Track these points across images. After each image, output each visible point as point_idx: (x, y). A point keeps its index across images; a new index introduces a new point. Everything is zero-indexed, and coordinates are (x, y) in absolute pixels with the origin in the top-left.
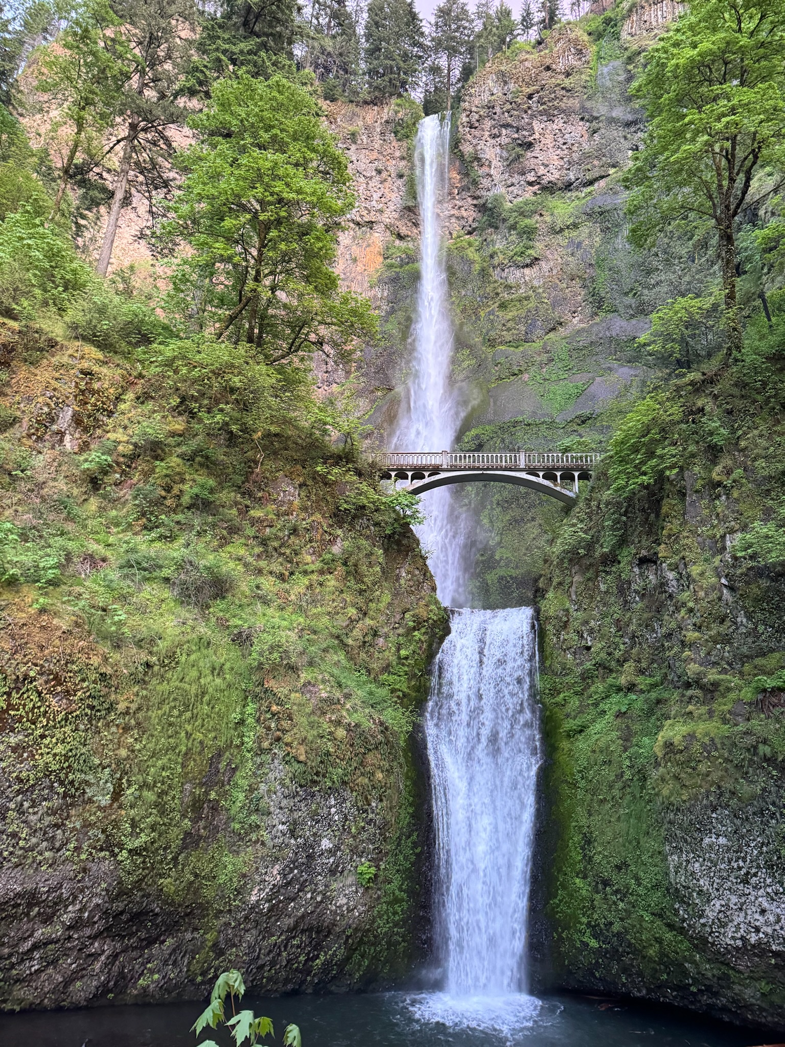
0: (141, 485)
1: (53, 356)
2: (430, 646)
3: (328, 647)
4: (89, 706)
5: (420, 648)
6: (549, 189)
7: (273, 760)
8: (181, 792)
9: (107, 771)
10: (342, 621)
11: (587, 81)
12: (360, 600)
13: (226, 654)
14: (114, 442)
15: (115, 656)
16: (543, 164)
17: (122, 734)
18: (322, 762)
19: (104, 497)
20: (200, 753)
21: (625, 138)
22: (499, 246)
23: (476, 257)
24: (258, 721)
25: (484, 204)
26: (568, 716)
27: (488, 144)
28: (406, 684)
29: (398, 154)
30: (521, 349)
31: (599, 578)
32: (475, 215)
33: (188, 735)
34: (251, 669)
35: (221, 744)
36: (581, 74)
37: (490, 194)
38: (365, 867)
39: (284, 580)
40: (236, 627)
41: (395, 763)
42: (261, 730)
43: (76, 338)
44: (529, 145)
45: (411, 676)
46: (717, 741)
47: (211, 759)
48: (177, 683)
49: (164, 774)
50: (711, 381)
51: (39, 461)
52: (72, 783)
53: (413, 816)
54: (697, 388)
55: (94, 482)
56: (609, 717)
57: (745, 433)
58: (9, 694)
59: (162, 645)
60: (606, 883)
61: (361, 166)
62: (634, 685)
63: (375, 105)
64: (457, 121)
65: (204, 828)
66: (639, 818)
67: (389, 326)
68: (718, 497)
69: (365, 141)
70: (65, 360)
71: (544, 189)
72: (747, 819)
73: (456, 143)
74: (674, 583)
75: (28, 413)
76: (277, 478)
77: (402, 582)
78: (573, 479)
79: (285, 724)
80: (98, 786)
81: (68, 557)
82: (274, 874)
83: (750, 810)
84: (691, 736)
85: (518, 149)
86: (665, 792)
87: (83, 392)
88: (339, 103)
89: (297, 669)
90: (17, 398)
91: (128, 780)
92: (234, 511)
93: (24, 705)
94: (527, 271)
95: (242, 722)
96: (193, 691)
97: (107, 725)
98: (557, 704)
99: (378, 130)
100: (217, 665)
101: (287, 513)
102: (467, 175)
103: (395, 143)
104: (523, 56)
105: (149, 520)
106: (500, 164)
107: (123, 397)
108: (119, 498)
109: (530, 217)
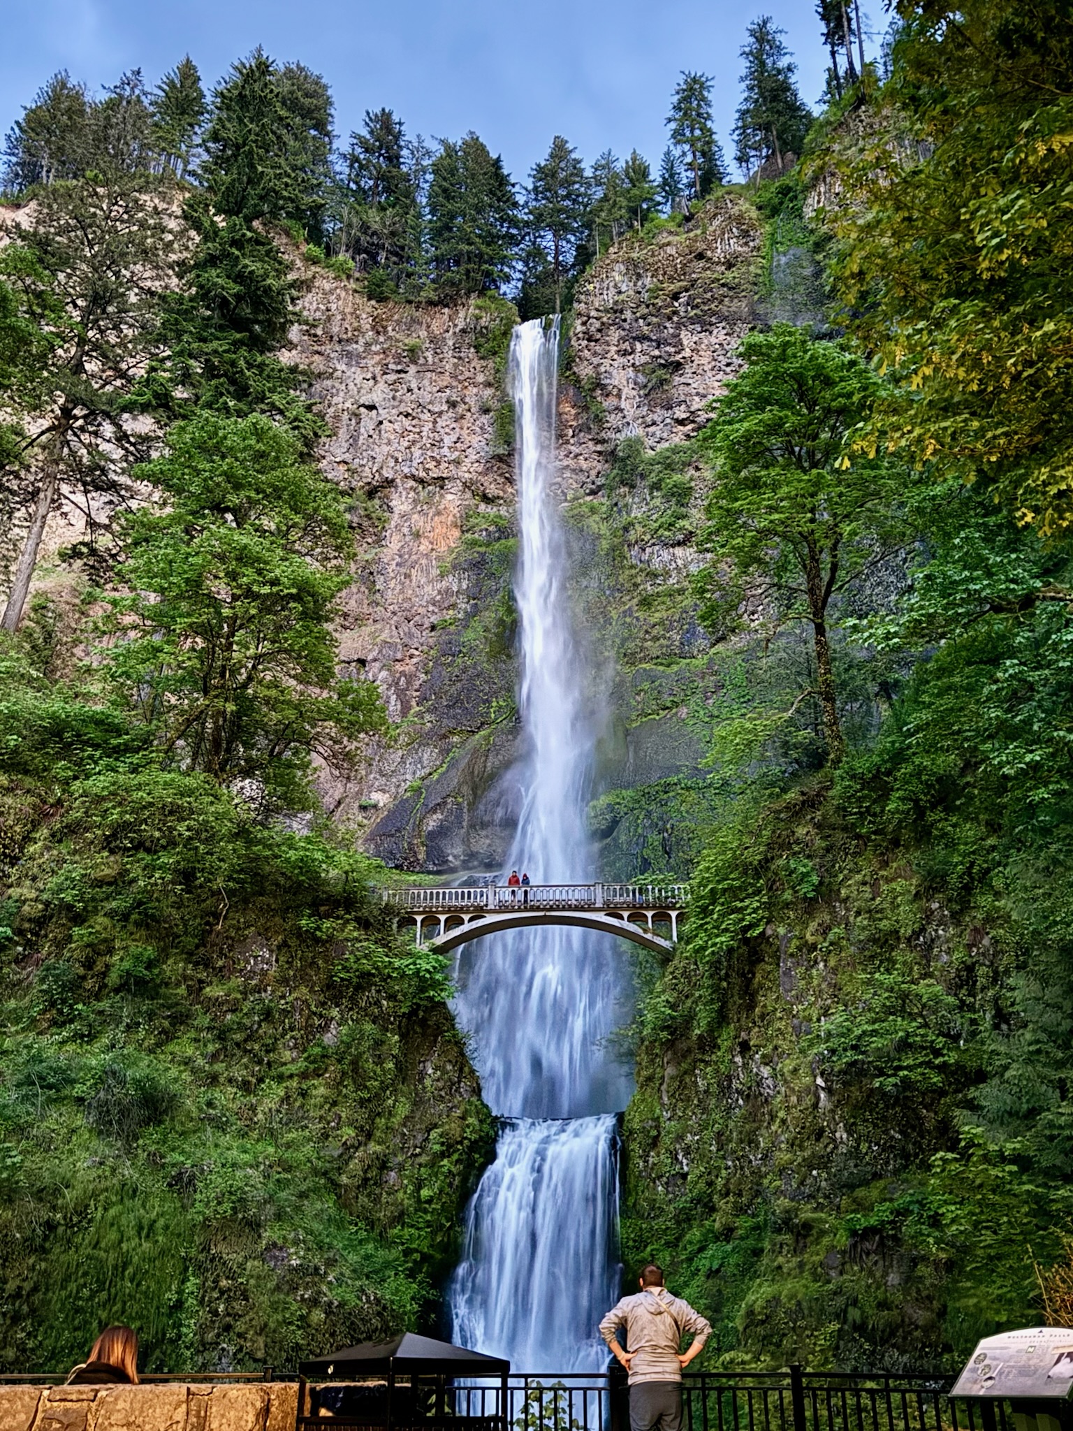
0: (52, 960)
2: (465, 1180)
3: (309, 1189)
5: (450, 1185)
7: (220, 1359)
10: (333, 1150)
11: (757, 275)
12: (362, 1116)
13: (158, 1206)
14: (16, 901)
15: (6, 1215)
16: (698, 394)
17: (11, 1326)
18: (288, 1360)
22: (636, 513)
23: (603, 529)
24: (201, 1302)
25: (613, 451)
27: (615, 364)
28: (427, 1242)
29: (480, 378)
30: (675, 668)
31: (697, 1072)
32: (599, 467)
34: (193, 1227)
36: (749, 265)
37: (622, 436)
39: (248, 1092)
40: (174, 1165)
42: (203, 1314)
44: (678, 366)
45: (435, 1228)
46: (804, 1304)
48: (89, 1250)
50: (811, 803)
54: (796, 812)
57: (846, 878)
59: (69, 1197)
61: (425, 397)
62: (732, 1230)
63: (447, 306)
64: (568, 330)
67: (469, 636)
68: (816, 963)
69: (430, 360)
71: (701, 428)
73: (567, 362)
74: (770, 1082)
76: (246, 937)
77: (428, 1082)
78: (669, 922)
79: (238, 1306)
84: (775, 1301)
85: (661, 372)
88: (391, 305)
89: (259, 1225)
92: (182, 990)
94: (679, 551)
95: (179, 1305)
96: (111, 1262)
99: (450, 343)
100: (145, 1223)
101: (259, 989)
102: (586, 408)
103: (476, 363)
104: (664, 238)
105: (60, 1012)
106: (635, 393)
107: (33, 835)
108: (20, 982)
109: (681, 471)
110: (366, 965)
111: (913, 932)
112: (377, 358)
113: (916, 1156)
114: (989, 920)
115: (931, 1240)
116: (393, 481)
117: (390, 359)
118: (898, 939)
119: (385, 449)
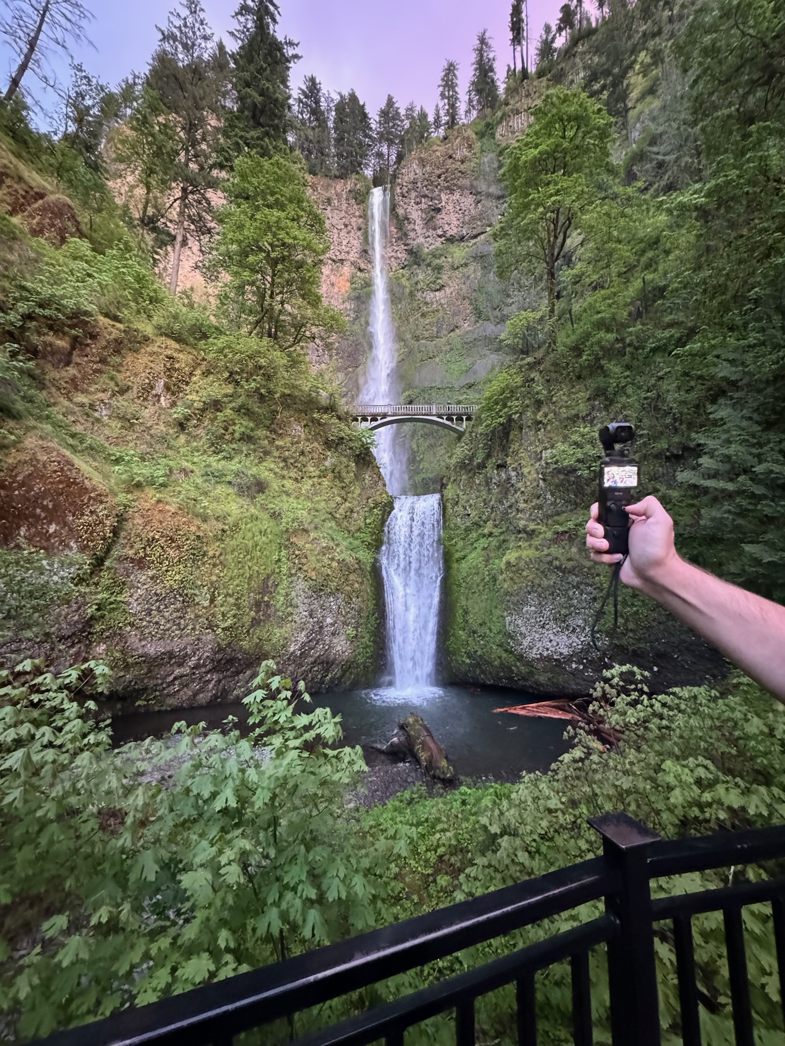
0: (210, 427)
1: (147, 346)
2: (383, 517)
3: (325, 519)
4: (192, 554)
5: (377, 518)
6: (451, 240)
7: (298, 579)
8: (248, 597)
9: (206, 588)
10: (333, 505)
11: (474, 167)
12: (343, 493)
13: (266, 523)
14: (191, 401)
15: (204, 526)
16: (447, 223)
17: (213, 568)
18: (325, 580)
19: (189, 434)
20: (257, 577)
21: (497, 207)
22: (421, 277)
23: (407, 284)
24: (288, 559)
25: (411, 249)
27: (413, 208)
28: (370, 538)
29: (357, 214)
30: (434, 342)
31: (476, 477)
32: (406, 256)
33: (250, 568)
34: (282, 532)
35: (269, 571)
36: (471, 162)
37: (415, 242)
38: (350, 631)
39: (298, 482)
40: (272, 509)
41: (365, 579)
42: (290, 564)
43: (161, 335)
44: (438, 210)
45: (373, 534)
46: (533, 559)
47: (263, 580)
48: (241, 540)
49: (238, 588)
50: (538, 362)
51: (146, 413)
52: (187, 595)
53: (375, 605)
54: (531, 367)
55: (181, 426)
56: (479, 550)
57: (556, 393)
58: (144, 548)
59: (230, 520)
60: (475, 632)
61: (334, 222)
62: (492, 533)
63: (342, 179)
64: (394, 192)
65: (263, 616)
66: (492, 600)
67: (355, 327)
68: (539, 430)
69: (336, 204)
70: (156, 349)
71: (448, 240)
72: (545, 597)
73: (393, 208)
74: (515, 478)
75: (136, 383)
76: (290, 421)
77: (367, 481)
78: (462, 420)
79: (304, 561)
80: (202, 596)
81: (171, 470)
82: (302, 637)
83: (547, 593)
84: (520, 558)
85: (432, 213)
86: (506, 586)
87: (169, 370)
88: (319, 177)
89: (309, 531)
90: (128, 374)
91: (218, 593)
92: (266, 442)
93: (154, 554)
94: (437, 293)
95: (279, 560)
96: (250, 544)
97: (204, 564)
98: (451, 545)
99: (345, 196)
100: (263, 530)
101: (297, 443)
102: (401, 229)
103: (355, 206)
104: (435, 147)
105: (216, 448)
106: (421, 222)
107: (194, 373)
108: (197, 435)
109: (439, 258)
110: (341, 434)
117: (319, 203)
118: (578, 418)
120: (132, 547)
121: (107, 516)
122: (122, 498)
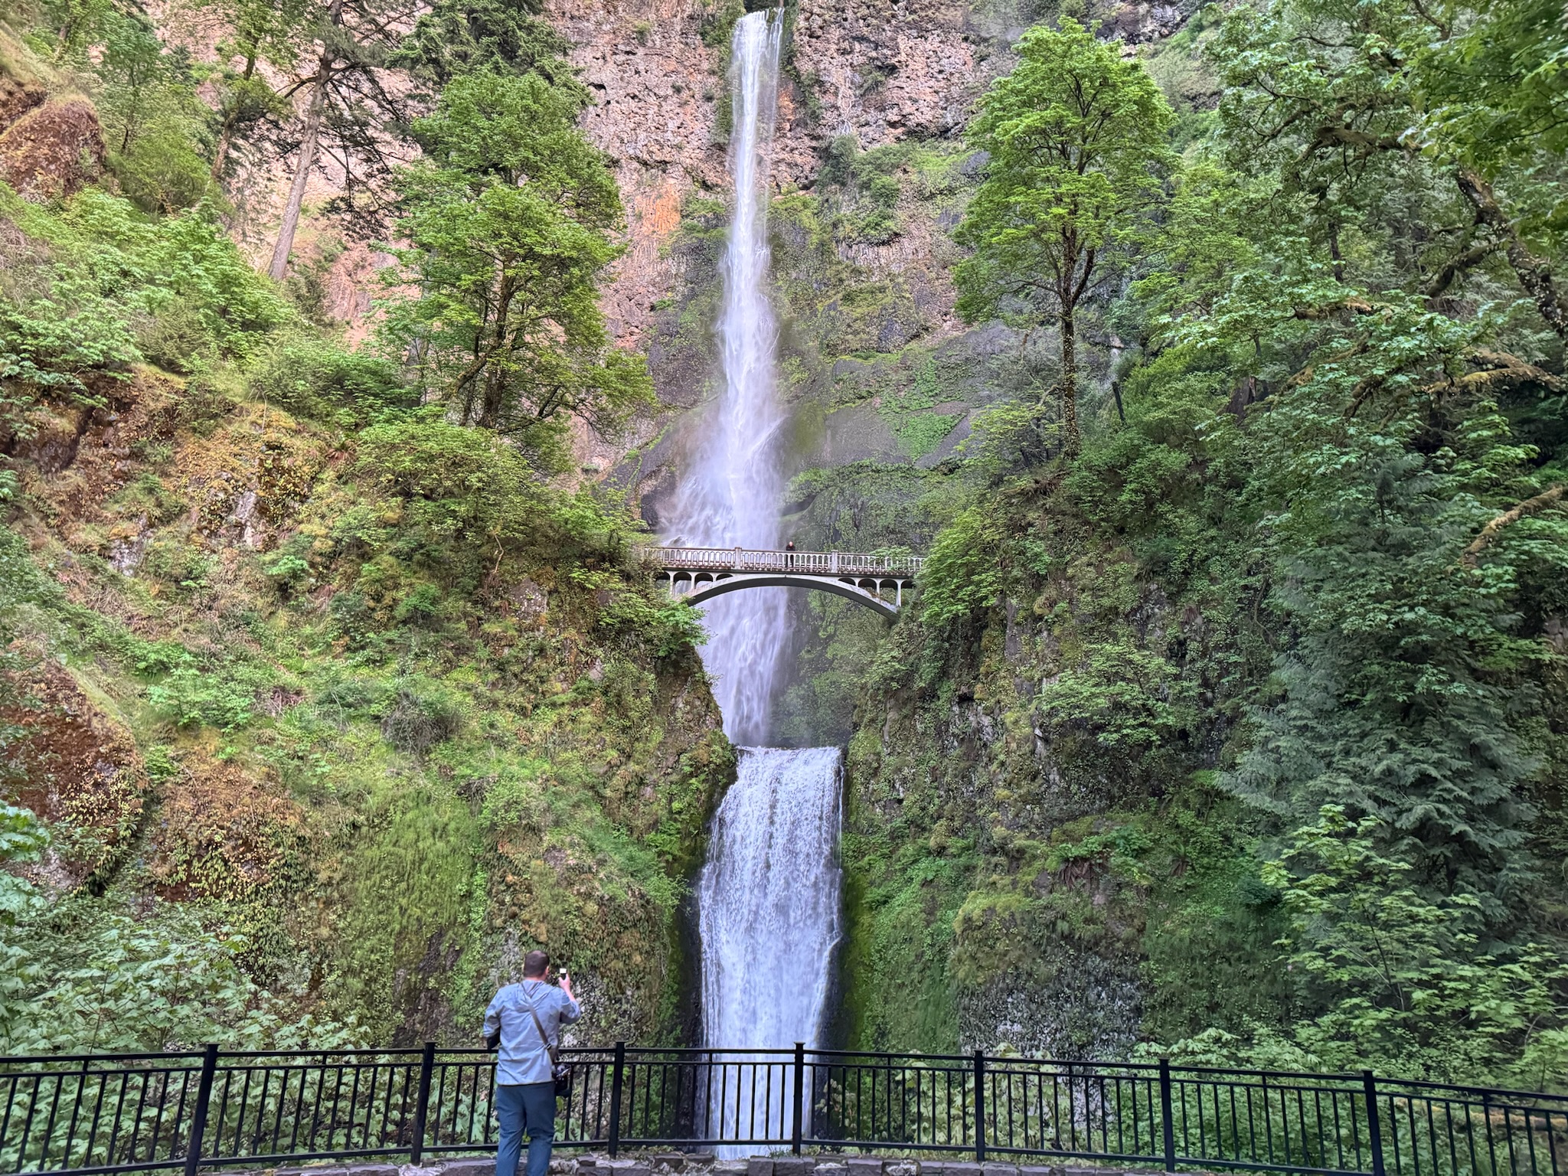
0: (343, 592)
1: (230, 423)
2: (710, 796)
3: (580, 801)
4: (284, 877)
5: (698, 800)
6: (918, 134)
7: (507, 941)
8: (393, 979)
9: (304, 954)
10: (598, 766)
12: (624, 740)
13: (449, 811)
14: (309, 536)
15: (315, 816)
16: (910, 98)
17: (323, 910)
18: (566, 943)
19: (296, 608)
20: (417, 933)
22: (846, 211)
23: (813, 224)
24: (489, 893)
25: (827, 148)
26: (872, 883)
27: (834, 62)
28: (677, 846)
29: (705, 66)
30: (872, 361)
31: (916, 716)
32: (813, 162)
33: (403, 911)
34: (483, 831)
35: (442, 920)
37: (836, 134)
39: (525, 716)
40: (463, 777)
41: (657, 944)
42: (492, 905)
43: (261, 399)
44: (892, 70)
45: (685, 835)
46: (1018, 916)
47: (430, 939)
48: (390, 848)
49: (373, 957)
50: (1043, 491)
51: (213, 564)
52: (262, 968)
53: (677, 1007)
54: (1028, 498)
55: (283, 590)
57: (1073, 559)
58: (189, 863)
59: (372, 801)
61: (652, 80)
62: (944, 848)
64: (791, 24)
65: (421, 1023)
66: (937, 1006)
67: (686, 317)
68: (1040, 632)
69: (658, 43)
70: (246, 429)
71: (911, 133)
72: (1042, 1002)
73: (789, 58)
74: (989, 730)
75: (198, 501)
76: (520, 582)
77: (679, 714)
78: (895, 587)
79: (523, 898)
80: (293, 972)
83: (1046, 993)
84: (991, 910)
85: (877, 74)
86: (961, 974)
87: (269, 471)
89: (540, 830)
90: (184, 480)
91: (329, 965)
92: (463, 625)
93: (207, 876)
94: (883, 250)
95: (469, 895)
96: (410, 858)
97: (306, 899)
98: (860, 869)
99: (678, 28)
100: (440, 826)
101: (532, 628)
102: (804, 103)
103: (701, 50)
105: (353, 639)
106: (851, 92)
107: (320, 476)
108: (314, 610)
109: (890, 173)
110: (629, 614)
111: (1132, 609)
112: (607, 38)
113: (1120, 798)
114: (1204, 602)
115: (1135, 870)
116: (618, 161)
117: (619, 40)
118: (1117, 614)
119: (612, 129)
120: (164, 859)
121: (126, 793)
122: (159, 752)
